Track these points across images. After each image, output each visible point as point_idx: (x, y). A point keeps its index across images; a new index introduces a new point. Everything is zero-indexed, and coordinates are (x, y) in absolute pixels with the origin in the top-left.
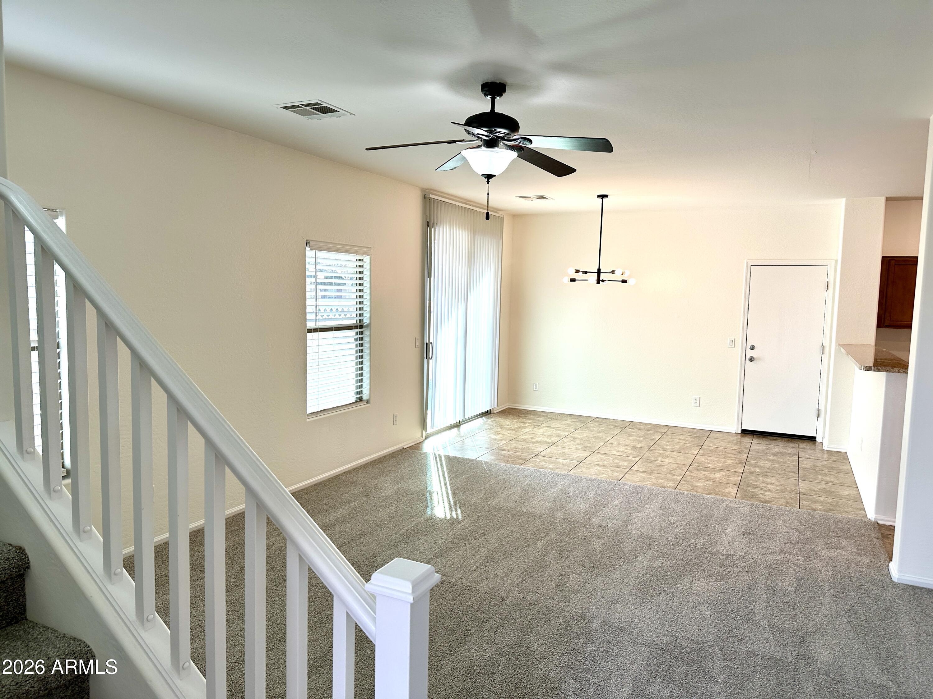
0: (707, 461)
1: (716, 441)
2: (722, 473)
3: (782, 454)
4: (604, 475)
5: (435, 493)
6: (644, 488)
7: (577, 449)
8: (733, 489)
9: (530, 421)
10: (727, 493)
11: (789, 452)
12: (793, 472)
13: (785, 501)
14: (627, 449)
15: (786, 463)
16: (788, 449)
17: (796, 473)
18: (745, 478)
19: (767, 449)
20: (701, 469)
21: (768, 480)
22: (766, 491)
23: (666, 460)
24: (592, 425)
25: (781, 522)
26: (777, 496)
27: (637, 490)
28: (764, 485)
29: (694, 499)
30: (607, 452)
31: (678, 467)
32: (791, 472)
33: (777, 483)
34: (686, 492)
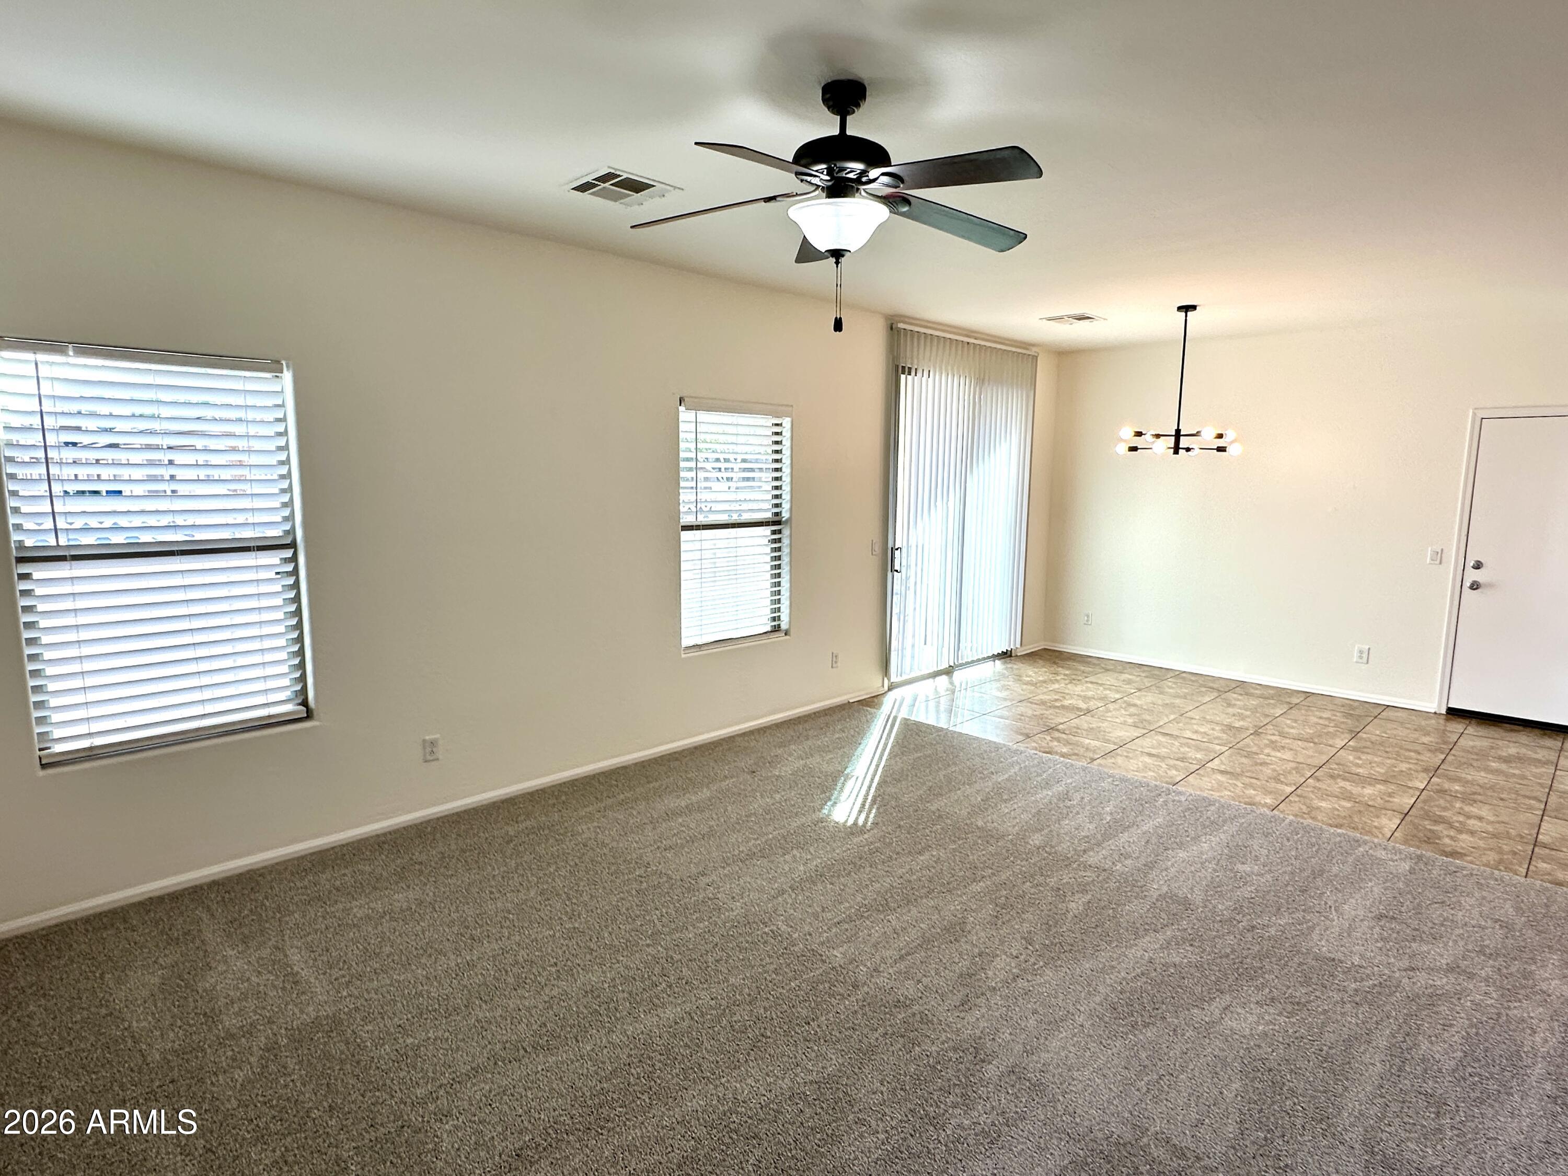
0: (1358, 761)
1: (1390, 725)
2: (1378, 786)
3: (1520, 759)
4: (1151, 774)
5: (854, 779)
6: (1211, 803)
7: (1124, 723)
8: (1390, 820)
9: (1067, 672)
10: (1376, 827)
11: (1539, 756)
12: (1535, 798)
13: (1497, 857)
14: (1213, 729)
15: (1524, 777)
16: (1539, 750)
17: (1541, 801)
18: (1425, 802)
19: (1492, 748)
20: (1339, 776)
21: (1474, 810)
22: (1460, 832)
23: (1279, 754)
24: (1170, 684)
25: (1472, 901)
26: (1481, 843)
27: (1199, 805)
28: (1461, 819)
29: (1301, 832)
30: (1175, 733)
31: (1296, 768)
32: (1529, 798)
33: (1492, 819)
34: (1291, 817)
